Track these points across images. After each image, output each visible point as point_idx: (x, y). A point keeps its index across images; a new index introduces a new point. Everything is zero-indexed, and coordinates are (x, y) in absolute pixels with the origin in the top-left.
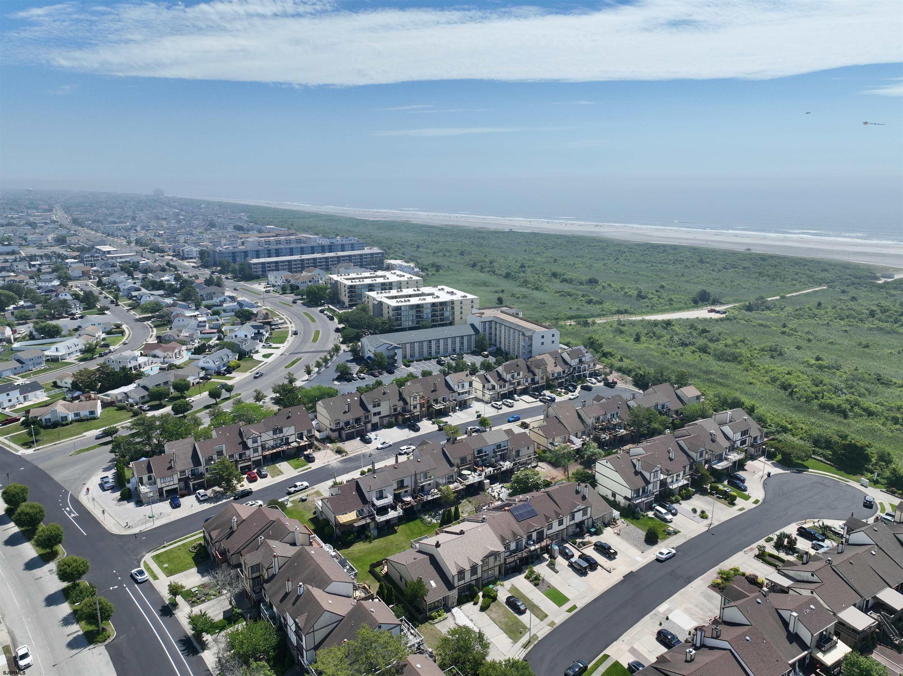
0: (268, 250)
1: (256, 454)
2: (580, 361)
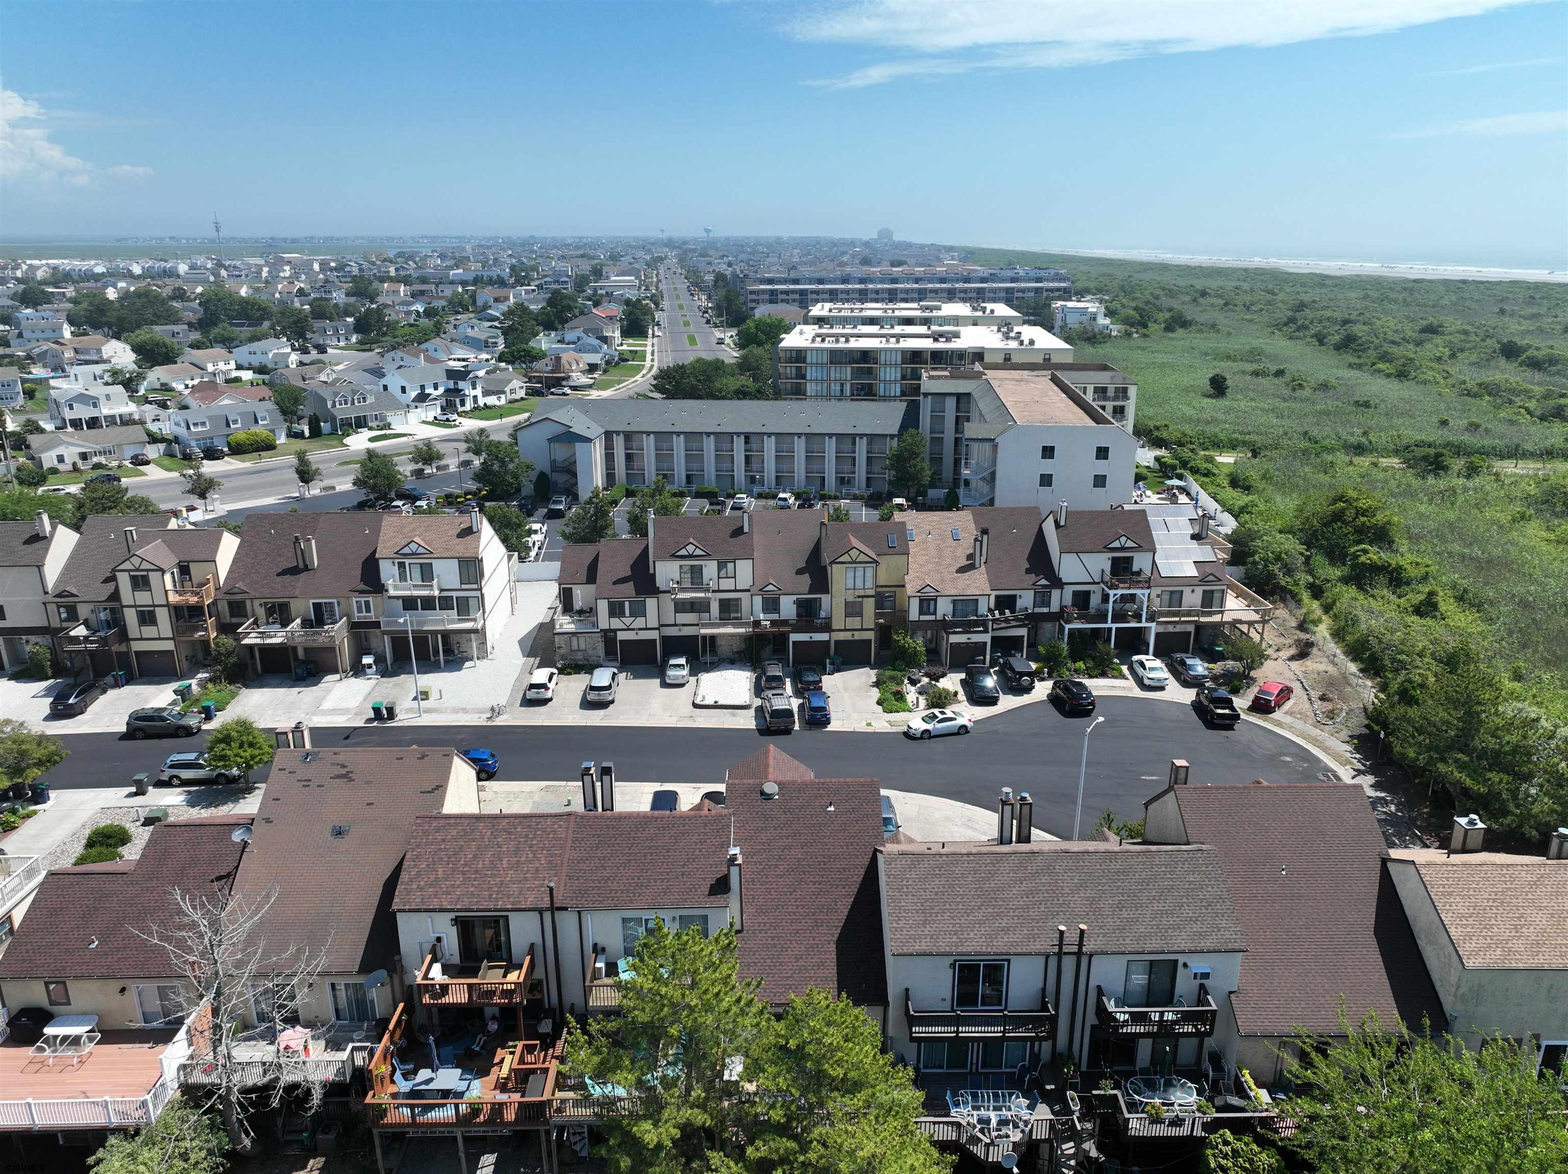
2: (1123, 567)
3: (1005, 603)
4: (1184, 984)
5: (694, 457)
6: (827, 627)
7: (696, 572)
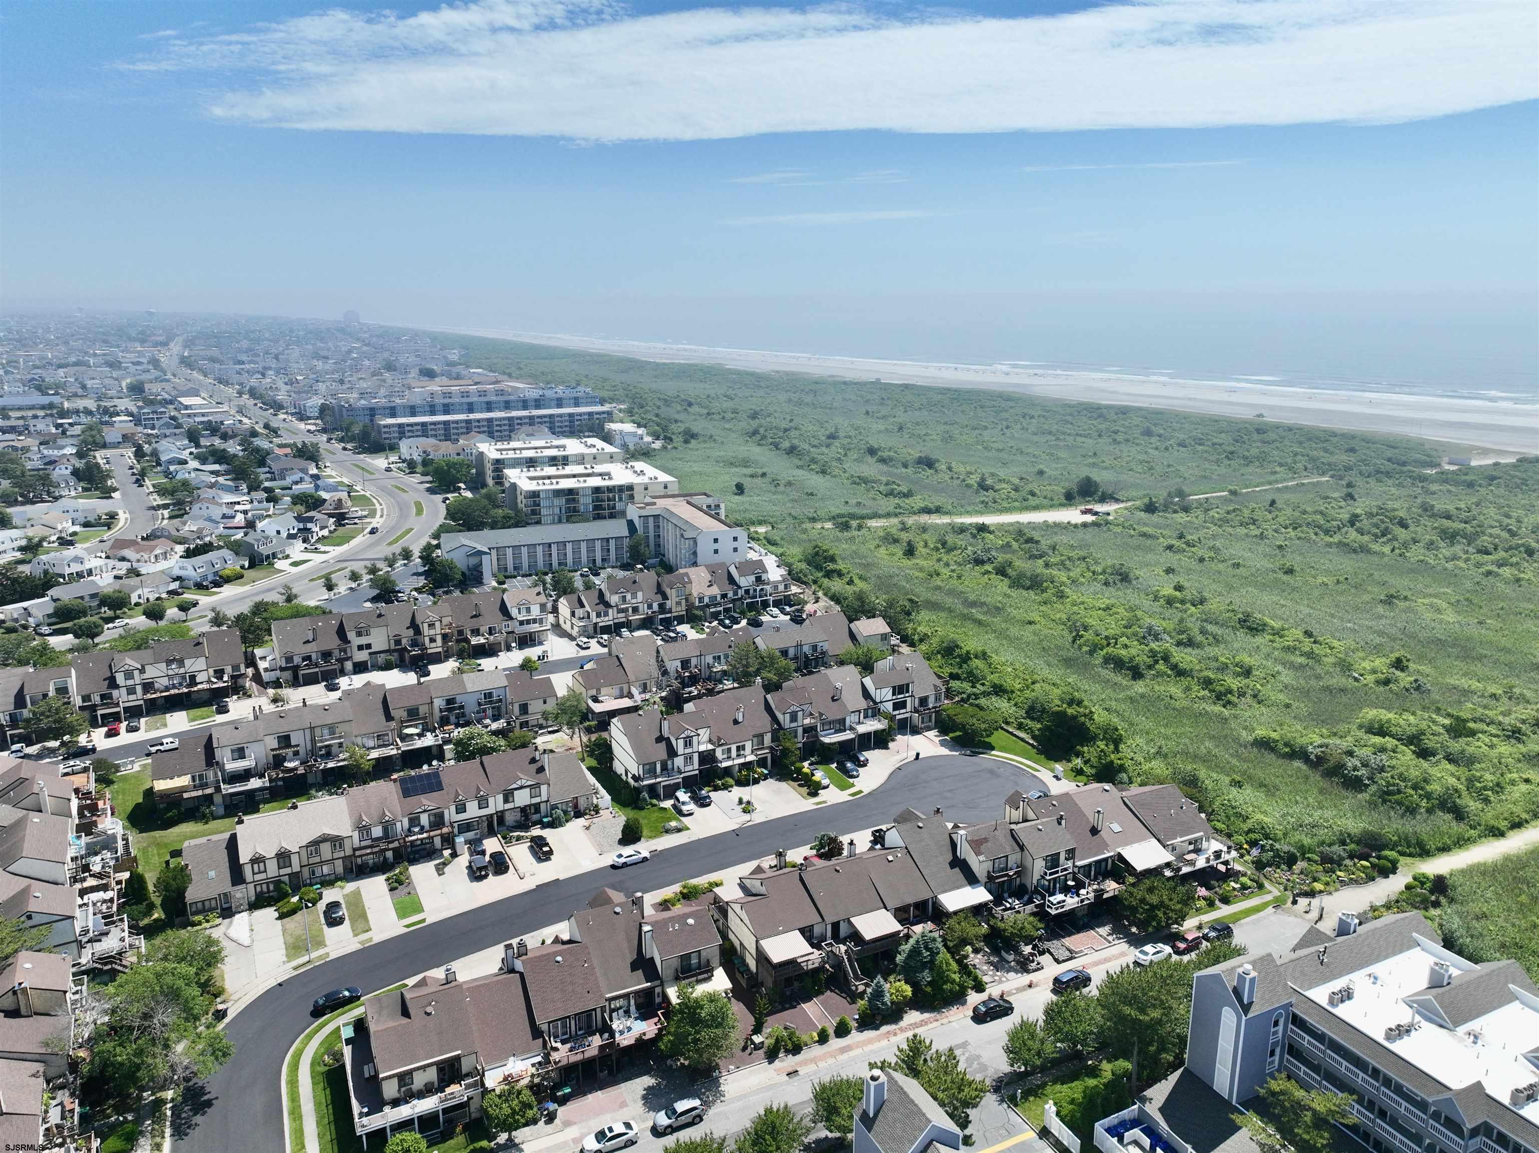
0: (431, 406)
1: (132, 697)
2: (759, 579)
3: (724, 596)
4: (819, 650)
5: (532, 556)
6: (670, 612)
7: (624, 597)
